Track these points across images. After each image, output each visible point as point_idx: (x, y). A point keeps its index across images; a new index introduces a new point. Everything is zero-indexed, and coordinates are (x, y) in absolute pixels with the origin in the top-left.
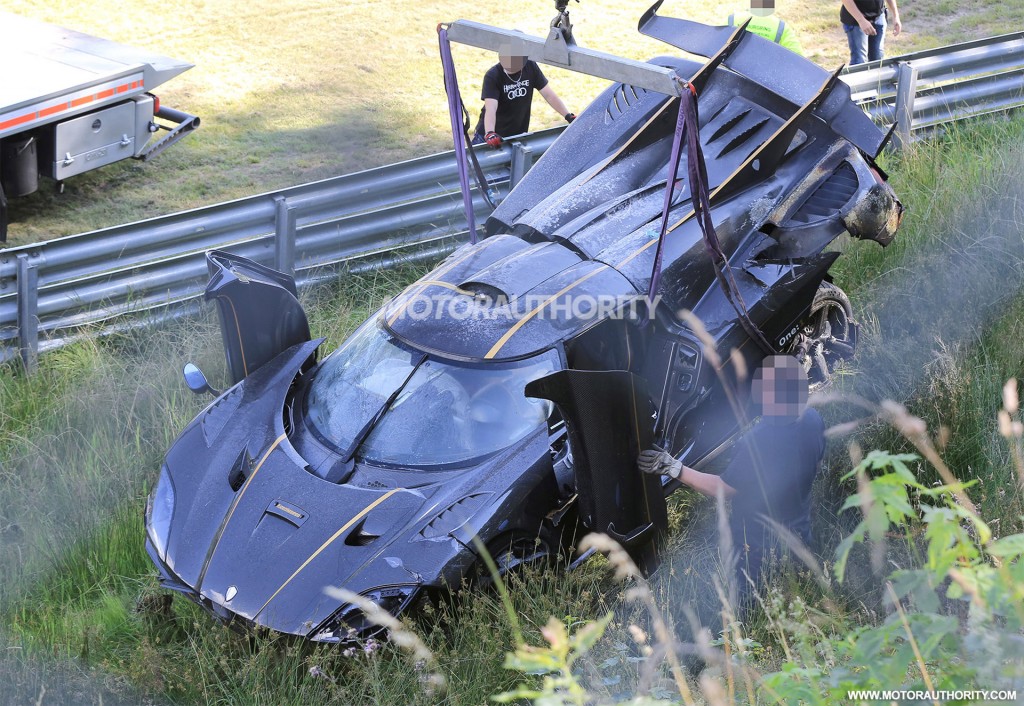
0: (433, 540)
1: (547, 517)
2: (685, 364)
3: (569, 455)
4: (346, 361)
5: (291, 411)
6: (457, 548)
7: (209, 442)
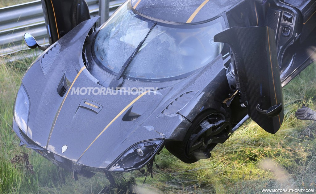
0: (169, 116)
1: (224, 102)
2: (286, 22)
3: (233, 70)
4: (113, 28)
5: (85, 55)
6: (182, 119)
7: (45, 72)
